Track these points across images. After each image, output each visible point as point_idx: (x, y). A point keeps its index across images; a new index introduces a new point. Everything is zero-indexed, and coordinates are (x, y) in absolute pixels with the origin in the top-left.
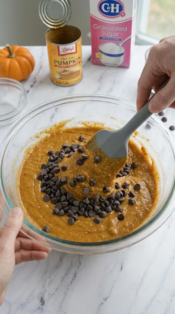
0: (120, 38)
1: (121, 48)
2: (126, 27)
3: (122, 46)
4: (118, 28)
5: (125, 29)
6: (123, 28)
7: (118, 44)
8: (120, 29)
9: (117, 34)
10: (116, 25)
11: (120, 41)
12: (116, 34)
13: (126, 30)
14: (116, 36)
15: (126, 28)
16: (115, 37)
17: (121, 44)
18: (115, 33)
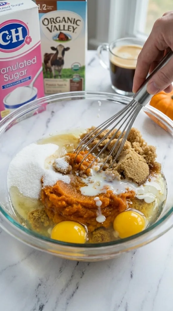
0: (29, 76)
1: (33, 89)
2: (35, 57)
3: (34, 85)
4: (25, 62)
5: (34, 61)
6: (31, 60)
7: (27, 85)
8: (27, 63)
9: (25, 71)
10: (22, 59)
11: (30, 80)
12: (23, 72)
13: (36, 62)
14: (24, 74)
15: (35, 59)
16: (23, 76)
17: (31, 85)
18: (22, 70)
